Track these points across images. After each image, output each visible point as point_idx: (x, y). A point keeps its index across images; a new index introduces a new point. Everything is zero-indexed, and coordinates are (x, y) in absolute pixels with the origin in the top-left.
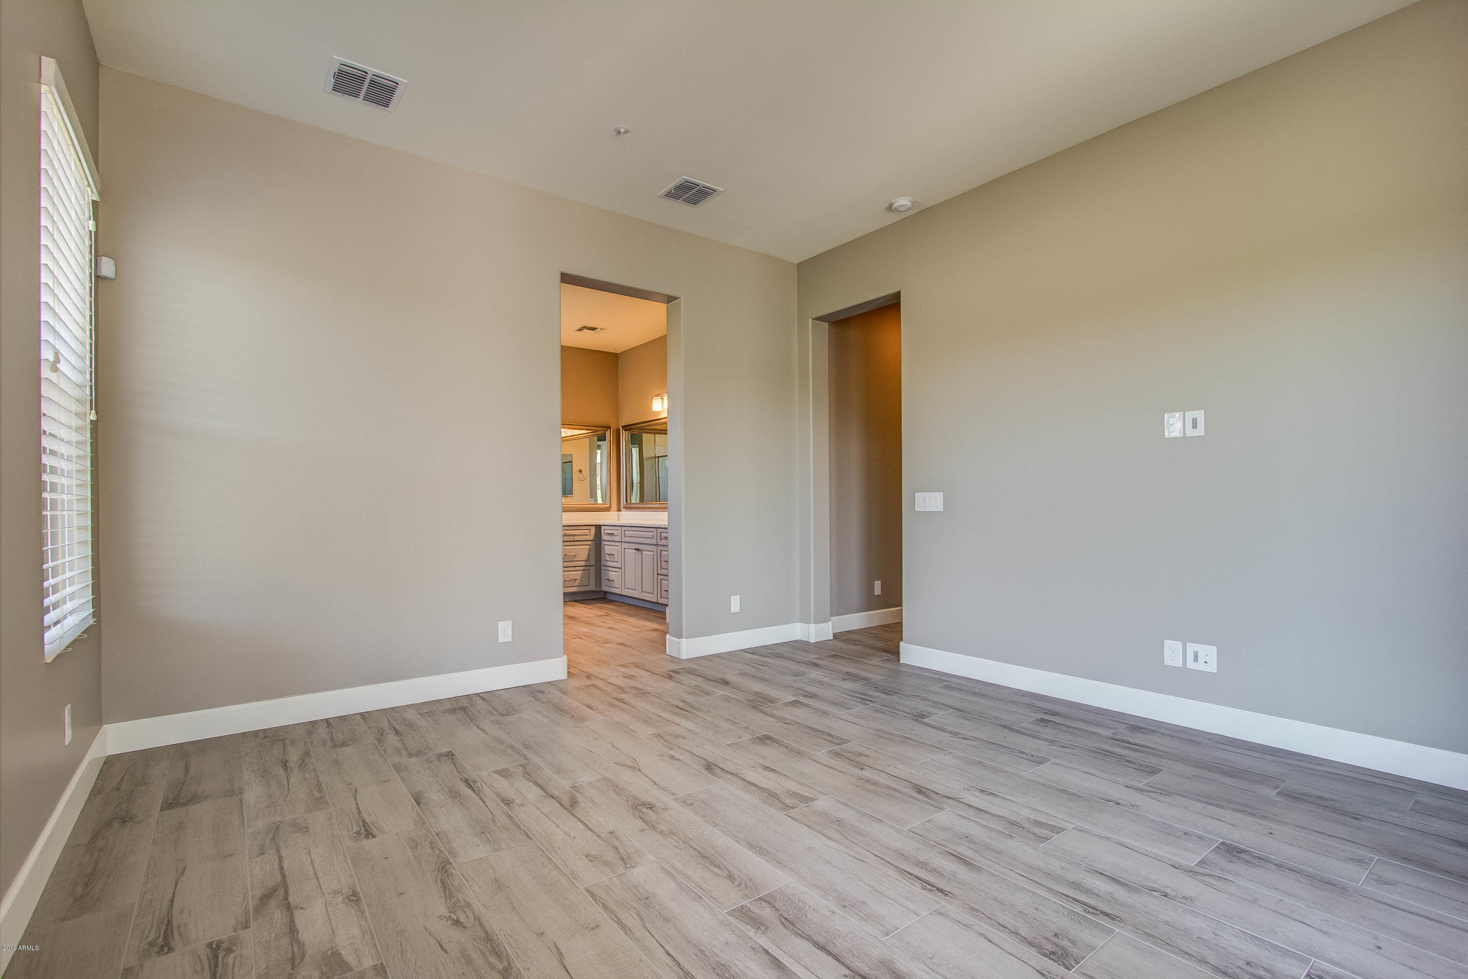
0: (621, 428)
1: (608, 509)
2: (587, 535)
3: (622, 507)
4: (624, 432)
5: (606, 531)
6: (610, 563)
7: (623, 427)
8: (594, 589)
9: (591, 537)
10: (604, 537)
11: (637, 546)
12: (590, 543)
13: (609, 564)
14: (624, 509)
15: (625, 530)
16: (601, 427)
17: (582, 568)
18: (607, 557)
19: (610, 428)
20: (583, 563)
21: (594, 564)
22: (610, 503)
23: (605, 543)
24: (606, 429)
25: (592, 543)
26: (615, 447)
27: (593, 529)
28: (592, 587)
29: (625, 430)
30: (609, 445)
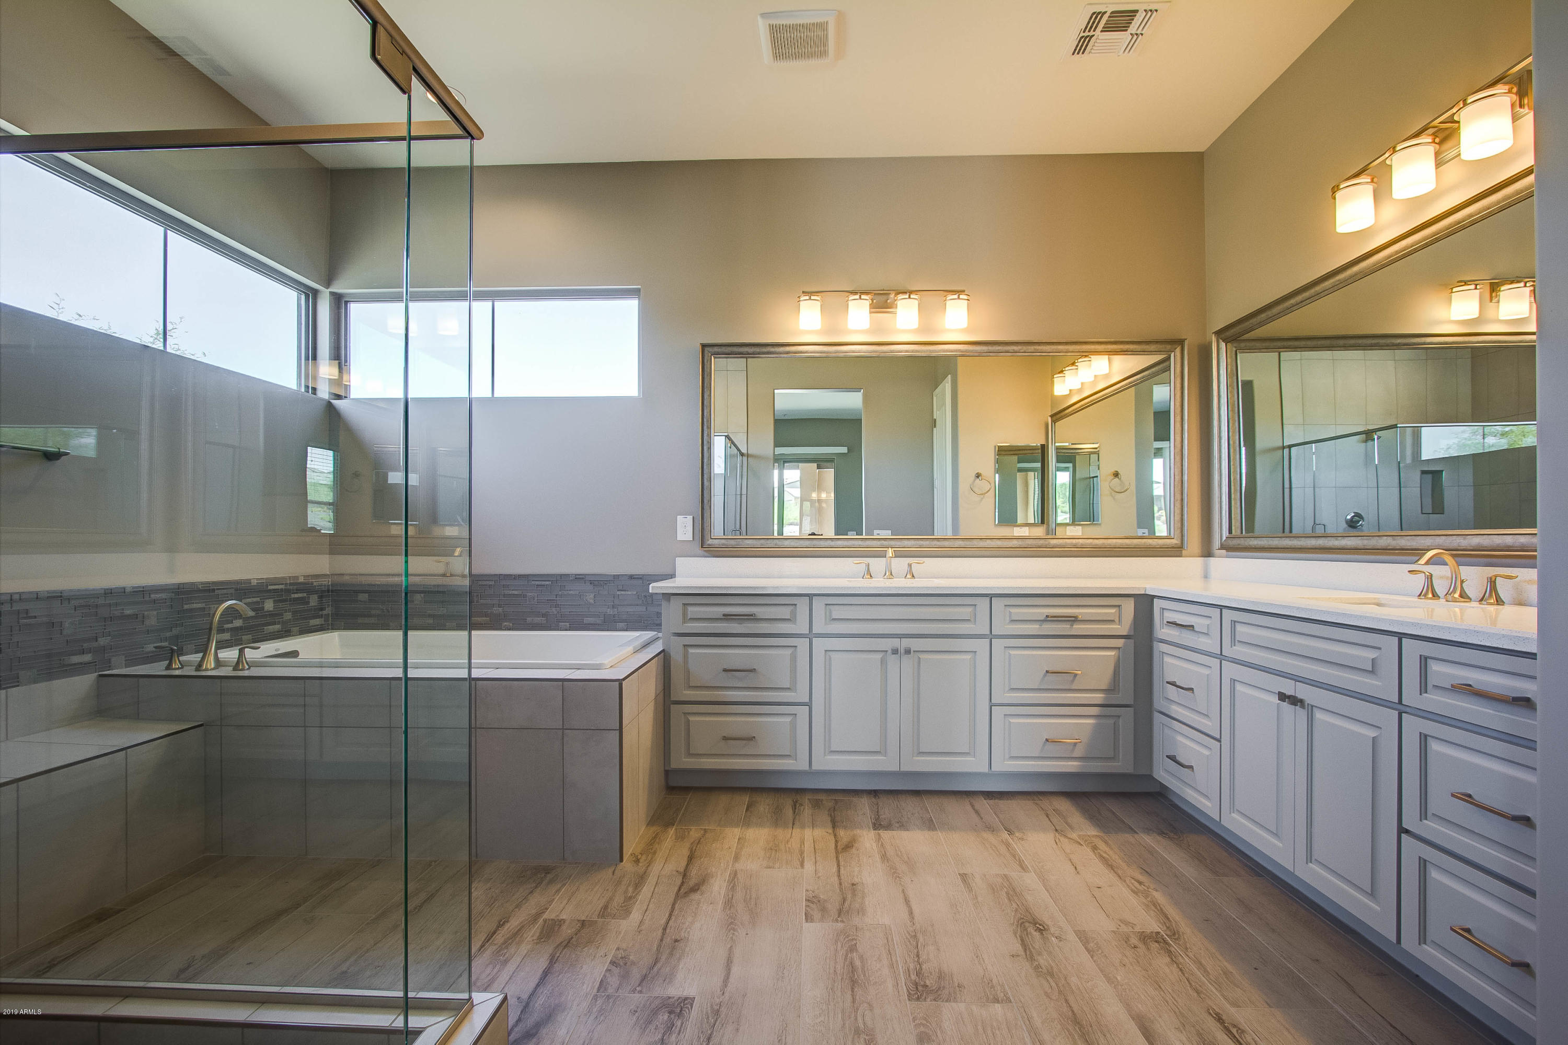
0: (1214, 339)
1: (1176, 551)
2: (1113, 621)
3: (1216, 543)
4: (1223, 345)
5: (1170, 617)
6: (1180, 710)
7: (1218, 333)
8: (1129, 769)
9: (1124, 627)
10: (1162, 631)
11: (1288, 688)
12: (1120, 643)
13: (1176, 711)
14: (1224, 552)
15: (1234, 622)
16: (1157, 342)
17: (1094, 711)
18: (1172, 692)
19: (1181, 342)
20: (1098, 698)
21: (1130, 701)
22: (1182, 536)
23: (1164, 647)
24: (1169, 347)
25: (1125, 644)
26: (1195, 391)
27: (1129, 607)
28: (1123, 765)
29: (1226, 341)
30: (1178, 386)
